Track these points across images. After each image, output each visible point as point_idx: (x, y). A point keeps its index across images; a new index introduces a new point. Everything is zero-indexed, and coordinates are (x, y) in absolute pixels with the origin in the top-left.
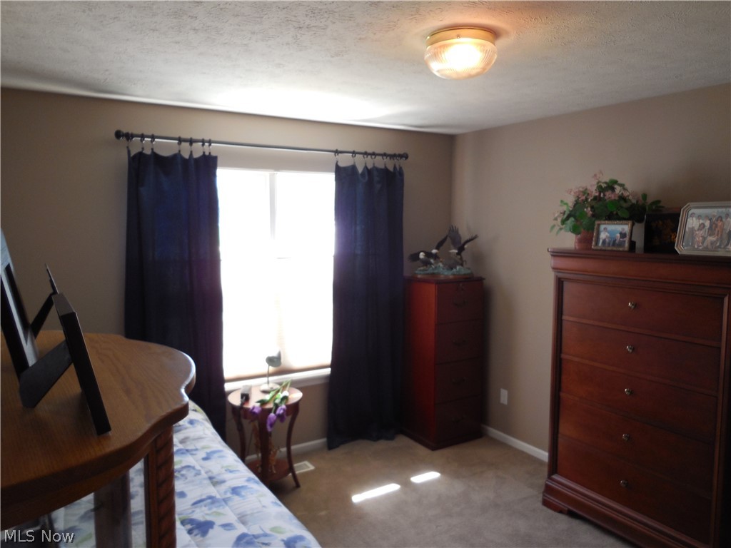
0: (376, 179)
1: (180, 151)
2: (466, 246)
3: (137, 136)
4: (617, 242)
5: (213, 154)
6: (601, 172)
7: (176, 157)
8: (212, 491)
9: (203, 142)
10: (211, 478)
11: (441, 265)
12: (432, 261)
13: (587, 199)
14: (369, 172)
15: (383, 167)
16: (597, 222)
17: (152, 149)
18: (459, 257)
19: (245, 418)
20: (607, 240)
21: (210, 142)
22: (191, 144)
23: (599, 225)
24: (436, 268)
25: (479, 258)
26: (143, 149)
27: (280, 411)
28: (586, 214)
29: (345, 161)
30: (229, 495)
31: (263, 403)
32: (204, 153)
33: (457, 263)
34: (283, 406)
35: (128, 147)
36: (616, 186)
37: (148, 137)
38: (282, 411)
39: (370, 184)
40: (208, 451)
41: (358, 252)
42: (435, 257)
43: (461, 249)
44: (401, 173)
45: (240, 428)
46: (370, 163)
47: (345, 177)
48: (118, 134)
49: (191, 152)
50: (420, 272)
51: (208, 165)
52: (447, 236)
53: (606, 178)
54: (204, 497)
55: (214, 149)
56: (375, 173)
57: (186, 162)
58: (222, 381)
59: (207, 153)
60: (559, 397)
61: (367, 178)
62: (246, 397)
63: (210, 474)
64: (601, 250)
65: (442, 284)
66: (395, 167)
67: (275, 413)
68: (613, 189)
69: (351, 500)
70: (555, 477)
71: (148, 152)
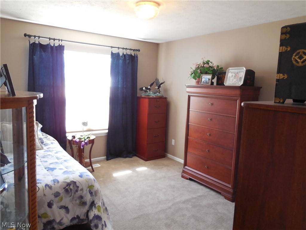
0: (127, 58)
1: (50, 43)
2: (161, 86)
3: (33, 36)
4: (207, 82)
5: (63, 45)
6: (205, 57)
7: (48, 45)
8: (57, 161)
9: (59, 40)
10: (57, 158)
11: (152, 93)
12: (148, 91)
13: (199, 67)
14: (124, 55)
15: (130, 54)
16: (202, 75)
17: (39, 42)
18: (159, 90)
19: (73, 144)
20: (204, 81)
21: (62, 40)
22: (54, 40)
23: (202, 76)
24: (149, 93)
25: (166, 91)
26: (35, 41)
27: (86, 141)
28: (198, 72)
29: (115, 51)
30: (63, 162)
31: (80, 139)
32: (59, 44)
33: (157, 92)
34: (88, 140)
35: (29, 40)
36: (209, 63)
37: (37, 37)
38: (87, 141)
39: (125, 60)
40: (57, 151)
41: (120, 86)
42: (150, 89)
43: (159, 87)
44: (137, 57)
45: (71, 148)
46: (125, 52)
47: (115, 57)
48: (25, 35)
49: (54, 43)
50: (143, 95)
51: (61, 48)
52: (154, 82)
53: (206, 60)
54: (54, 162)
55: (63, 43)
56: (127, 56)
57: (52, 48)
58: (65, 133)
59: (60, 45)
60: (188, 138)
61: (123, 57)
62: (74, 137)
63: (57, 157)
64: (202, 85)
65: (150, 99)
66: (135, 54)
67: (84, 142)
68: (208, 64)
69: (112, 175)
70: (186, 167)
71: (37, 42)
